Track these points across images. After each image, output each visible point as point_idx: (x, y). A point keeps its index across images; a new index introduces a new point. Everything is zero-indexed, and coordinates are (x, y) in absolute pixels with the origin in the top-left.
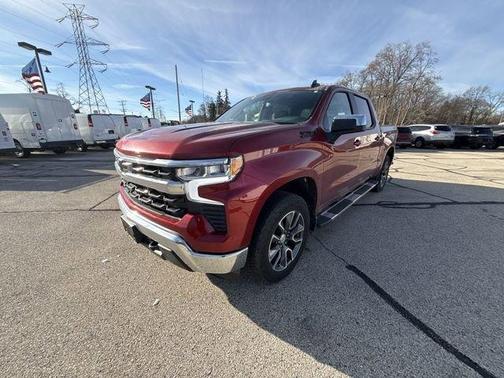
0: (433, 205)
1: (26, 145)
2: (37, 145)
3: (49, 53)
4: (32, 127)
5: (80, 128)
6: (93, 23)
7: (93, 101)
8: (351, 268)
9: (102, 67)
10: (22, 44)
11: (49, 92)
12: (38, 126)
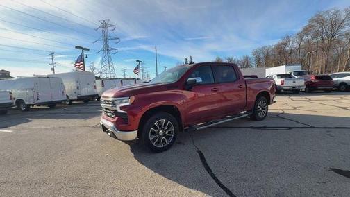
0: (290, 128)
1: (71, 98)
2: (76, 98)
3: (88, 50)
4: (75, 88)
5: (97, 88)
6: (113, 28)
7: (108, 71)
8: (199, 152)
9: (115, 51)
10: (76, 47)
11: (86, 70)
12: (78, 88)
